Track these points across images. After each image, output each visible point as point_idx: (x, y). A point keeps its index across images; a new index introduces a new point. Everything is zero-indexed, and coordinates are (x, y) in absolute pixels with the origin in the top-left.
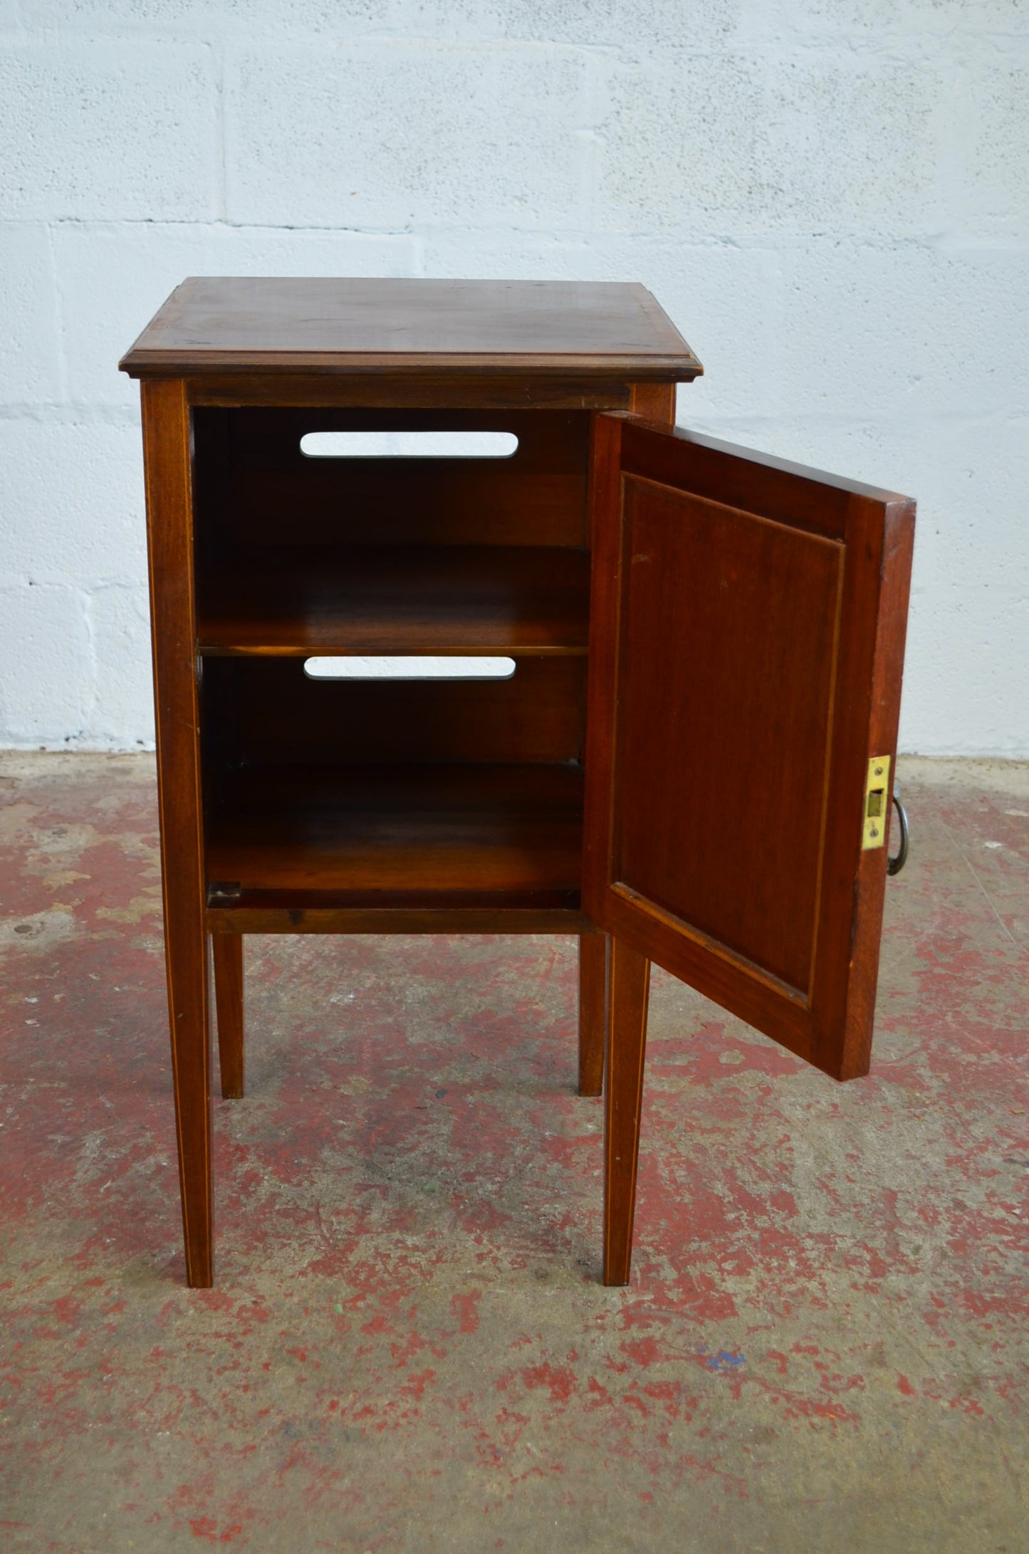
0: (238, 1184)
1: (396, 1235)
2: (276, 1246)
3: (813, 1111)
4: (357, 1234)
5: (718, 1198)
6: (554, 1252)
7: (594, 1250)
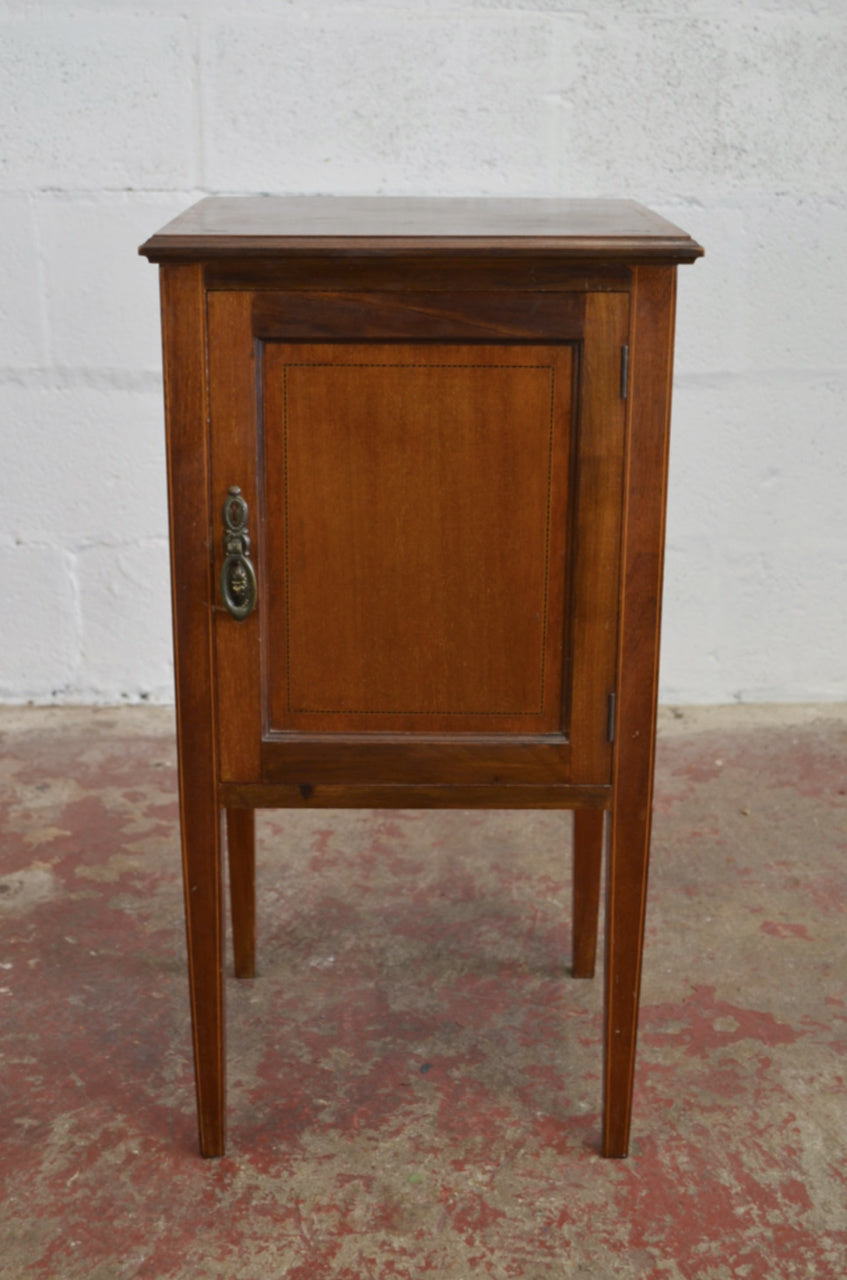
0: (214, 1175)
1: (382, 1235)
2: (253, 1250)
3: (817, 1086)
4: (340, 1234)
5: (725, 1188)
6: (553, 1255)
7: (595, 1253)
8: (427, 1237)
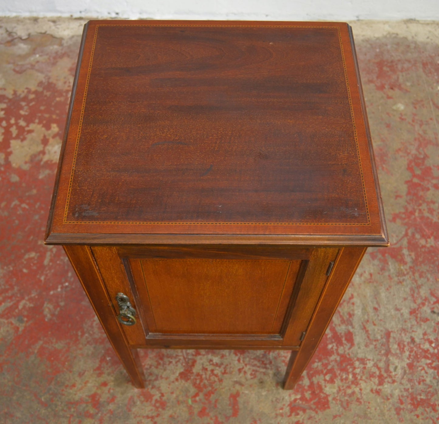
1: (210, 357)
4: (196, 355)
7: (280, 367)
8: (225, 358)
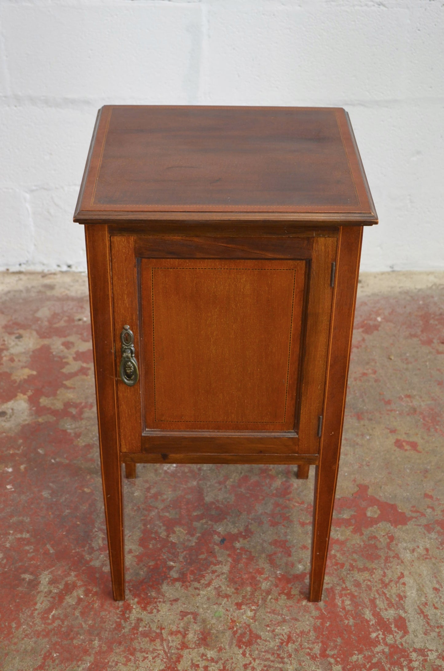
0: (120, 612)
1: (202, 650)
2: (141, 659)
3: (416, 554)
4: (182, 649)
5: (368, 622)
6: (283, 663)
7: (304, 662)
8: (224, 651)
